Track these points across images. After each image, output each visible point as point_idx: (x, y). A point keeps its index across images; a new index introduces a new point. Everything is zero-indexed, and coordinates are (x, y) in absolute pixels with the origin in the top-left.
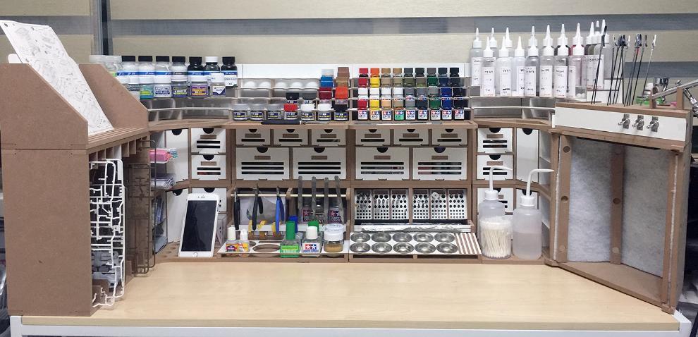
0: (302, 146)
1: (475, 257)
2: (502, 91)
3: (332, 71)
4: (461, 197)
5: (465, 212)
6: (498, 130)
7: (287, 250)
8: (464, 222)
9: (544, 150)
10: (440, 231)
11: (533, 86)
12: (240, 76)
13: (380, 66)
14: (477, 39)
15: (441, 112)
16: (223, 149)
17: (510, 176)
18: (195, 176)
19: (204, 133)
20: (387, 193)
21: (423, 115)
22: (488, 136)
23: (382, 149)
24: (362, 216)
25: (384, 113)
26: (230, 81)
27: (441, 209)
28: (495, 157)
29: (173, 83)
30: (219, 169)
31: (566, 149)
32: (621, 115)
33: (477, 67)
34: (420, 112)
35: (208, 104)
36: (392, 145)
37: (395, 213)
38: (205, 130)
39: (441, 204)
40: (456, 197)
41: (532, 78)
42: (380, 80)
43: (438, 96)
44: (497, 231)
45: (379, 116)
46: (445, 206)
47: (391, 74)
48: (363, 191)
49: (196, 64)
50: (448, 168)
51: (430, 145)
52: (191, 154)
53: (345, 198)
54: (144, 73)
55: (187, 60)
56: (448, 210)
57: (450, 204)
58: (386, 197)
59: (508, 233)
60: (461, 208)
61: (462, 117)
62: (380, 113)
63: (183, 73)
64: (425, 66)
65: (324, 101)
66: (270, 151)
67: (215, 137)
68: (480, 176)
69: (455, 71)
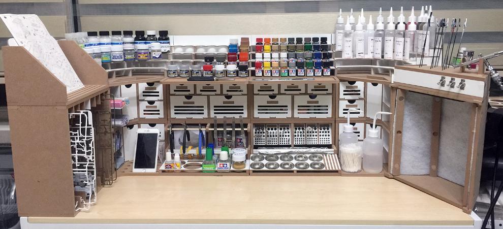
0: (216, 95)
1: (337, 171)
2: (357, 55)
3: (237, 40)
4: (328, 129)
5: (331, 140)
6: (354, 82)
7: (207, 168)
8: (329, 146)
9: (386, 97)
10: (313, 153)
11: (380, 51)
12: (172, 44)
13: (271, 36)
14: (341, 16)
15: (314, 70)
16: (161, 97)
17: (362, 115)
18: (142, 116)
19: (147, 86)
20: (275, 126)
21: (301, 73)
22: (347, 87)
23: (272, 97)
24: (259, 142)
25: (274, 71)
26: (165, 48)
27: (313, 137)
28: (351, 101)
29: (124, 50)
30: (159, 111)
31: (401, 99)
32: (439, 77)
33: (340, 37)
34: (299, 70)
35: (150, 64)
36: (280, 94)
37: (281, 140)
38: (148, 84)
39: (313, 134)
40: (324, 129)
41: (379, 45)
42: (271, 47)
43: (312, 58)
44: (352, 154)
45: (270, 74)
46: (316, 136)
47: (279, 42)
48: (260, 126)
49: (140, 36)
50: (319, 110)
51: (306, 93)
52: (139, 101)
53: (247, 131)
54: (104, 44)
55: (134, 33)
56: (318, 138)
57: (320, 134)
58: (275, 129)
59: (359, 156)
60: (327, 137)
61: (329, 74)
62: (271, 71)
63: (131, 43)
64: (303, 36)
65: (231, 63)
66: (194, 99)
67: (155, 89)
68: (341, 115)
69: (324, 40)
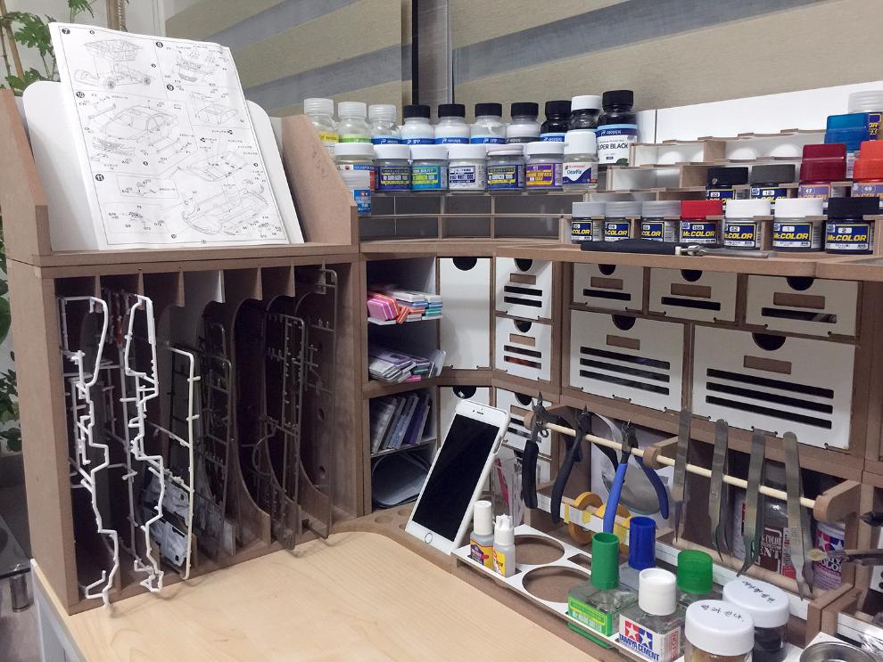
0: (718, 324)
7: (578, 615)
16: (545, 311)
18: (501, 364)
19: (516, 270)
30: (538, 355)
38: (517, 262)
49: (558, 118)
52: (495, 314)
66: (641, 328)
67: (532, 279)
